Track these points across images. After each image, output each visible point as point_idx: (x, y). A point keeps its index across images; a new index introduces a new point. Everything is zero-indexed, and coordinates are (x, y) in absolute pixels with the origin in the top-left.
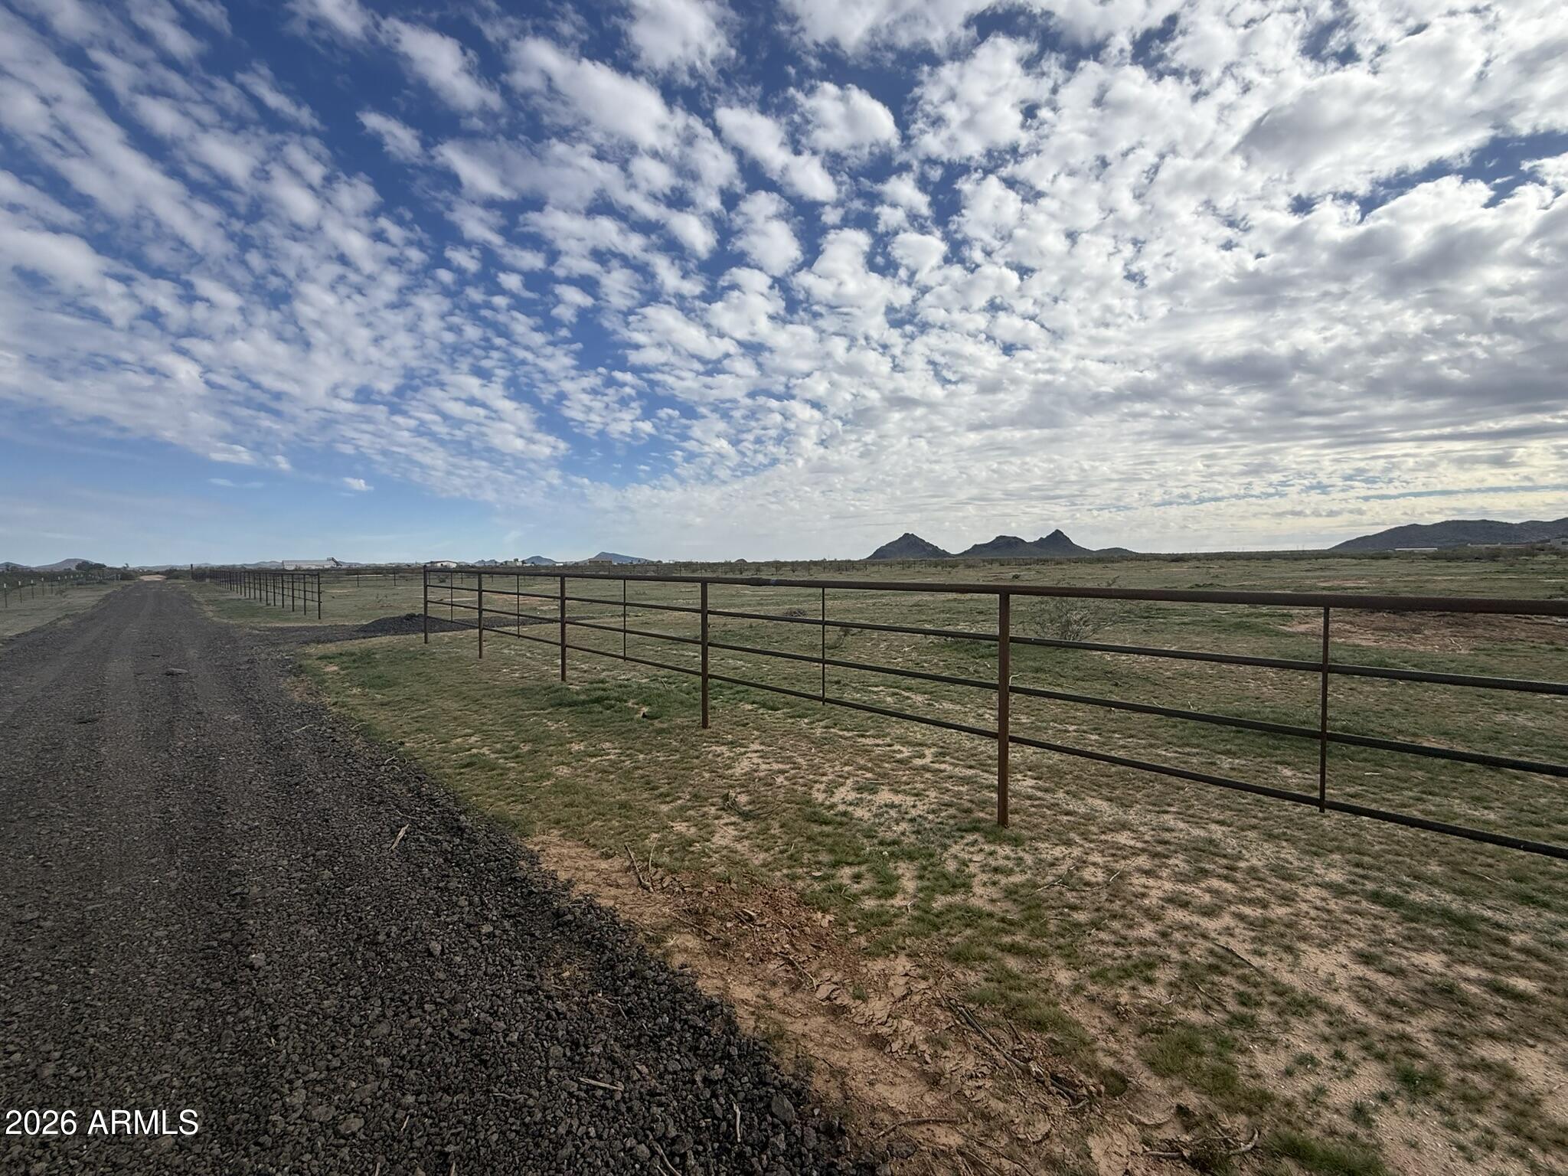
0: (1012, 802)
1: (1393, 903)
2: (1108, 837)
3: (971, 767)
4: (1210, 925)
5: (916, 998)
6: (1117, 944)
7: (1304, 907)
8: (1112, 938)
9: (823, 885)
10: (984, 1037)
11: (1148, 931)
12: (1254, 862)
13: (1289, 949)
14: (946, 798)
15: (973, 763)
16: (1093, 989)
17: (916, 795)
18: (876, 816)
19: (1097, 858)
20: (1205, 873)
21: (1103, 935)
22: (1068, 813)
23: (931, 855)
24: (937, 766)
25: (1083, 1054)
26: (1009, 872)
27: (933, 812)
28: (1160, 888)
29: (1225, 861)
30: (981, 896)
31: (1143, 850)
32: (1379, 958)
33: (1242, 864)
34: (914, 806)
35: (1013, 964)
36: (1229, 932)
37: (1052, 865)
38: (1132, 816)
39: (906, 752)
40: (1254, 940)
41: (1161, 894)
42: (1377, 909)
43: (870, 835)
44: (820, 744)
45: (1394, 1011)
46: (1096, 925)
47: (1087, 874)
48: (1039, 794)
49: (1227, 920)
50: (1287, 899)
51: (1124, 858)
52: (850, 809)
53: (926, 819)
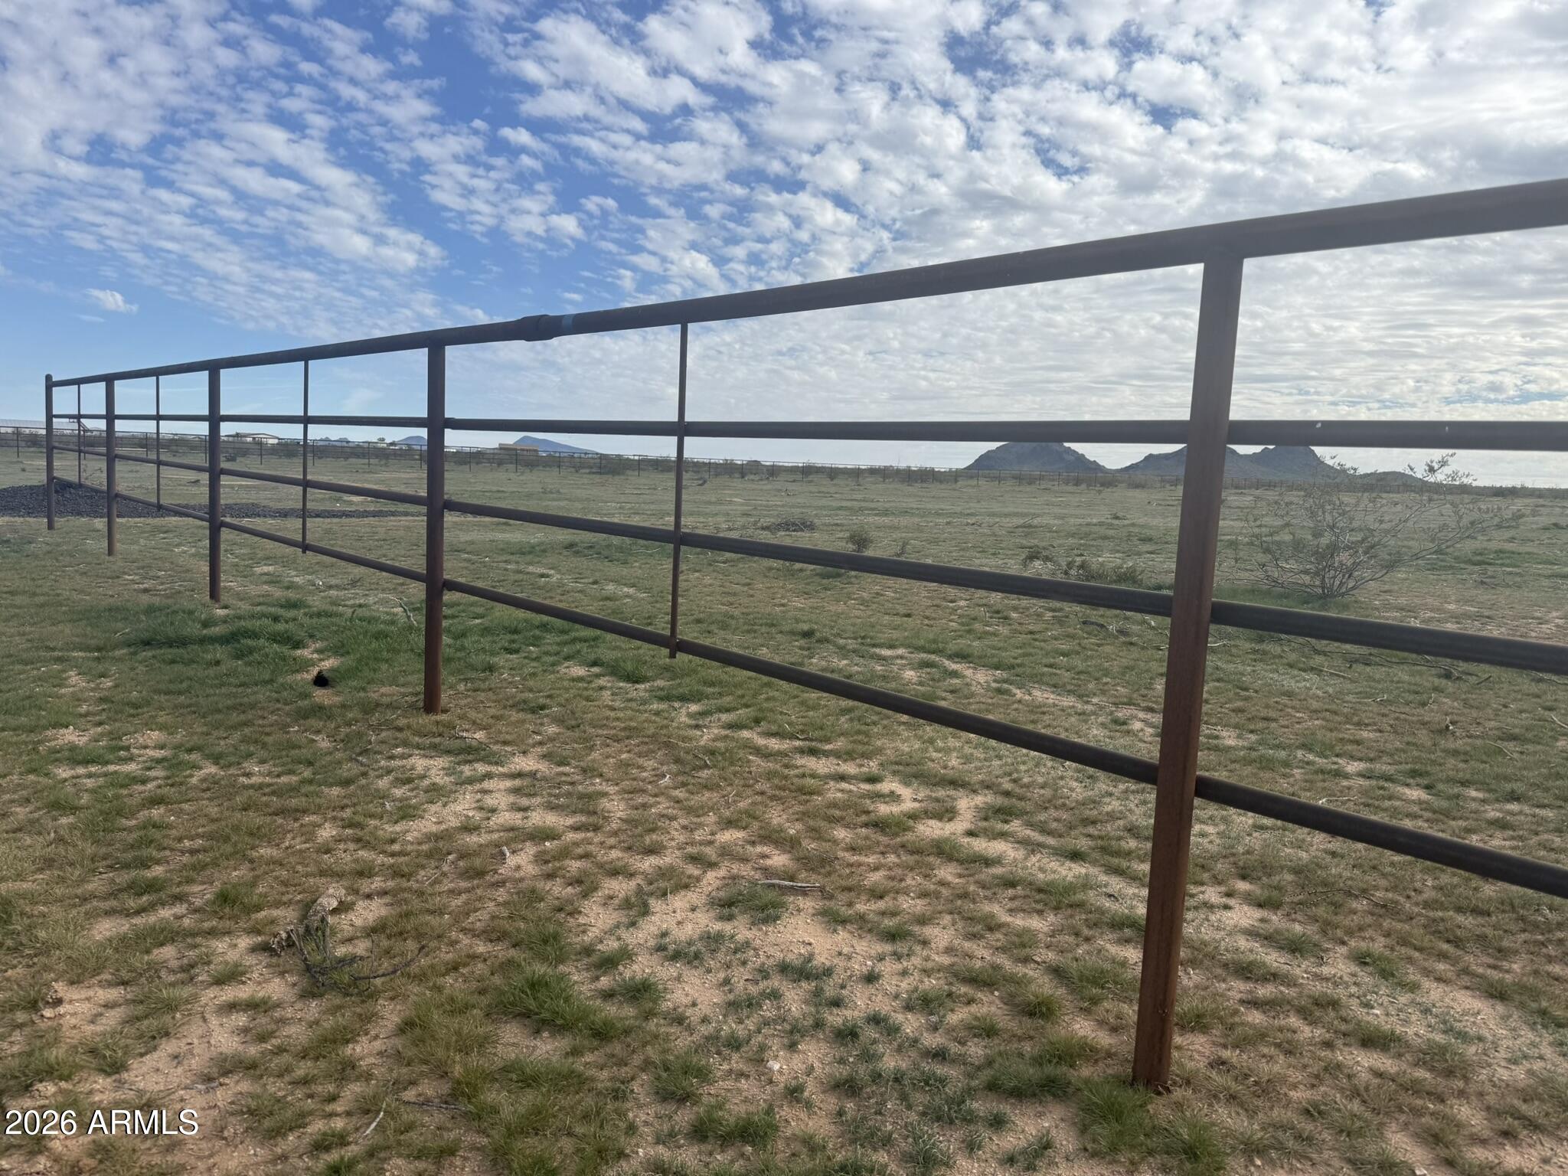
0: (1188, 979)
3: (1076, 856)
15: (1083, 844)
22: (1373, 1040)
24: (980, 845)
39: (909, 798)
48: (1274, 959)
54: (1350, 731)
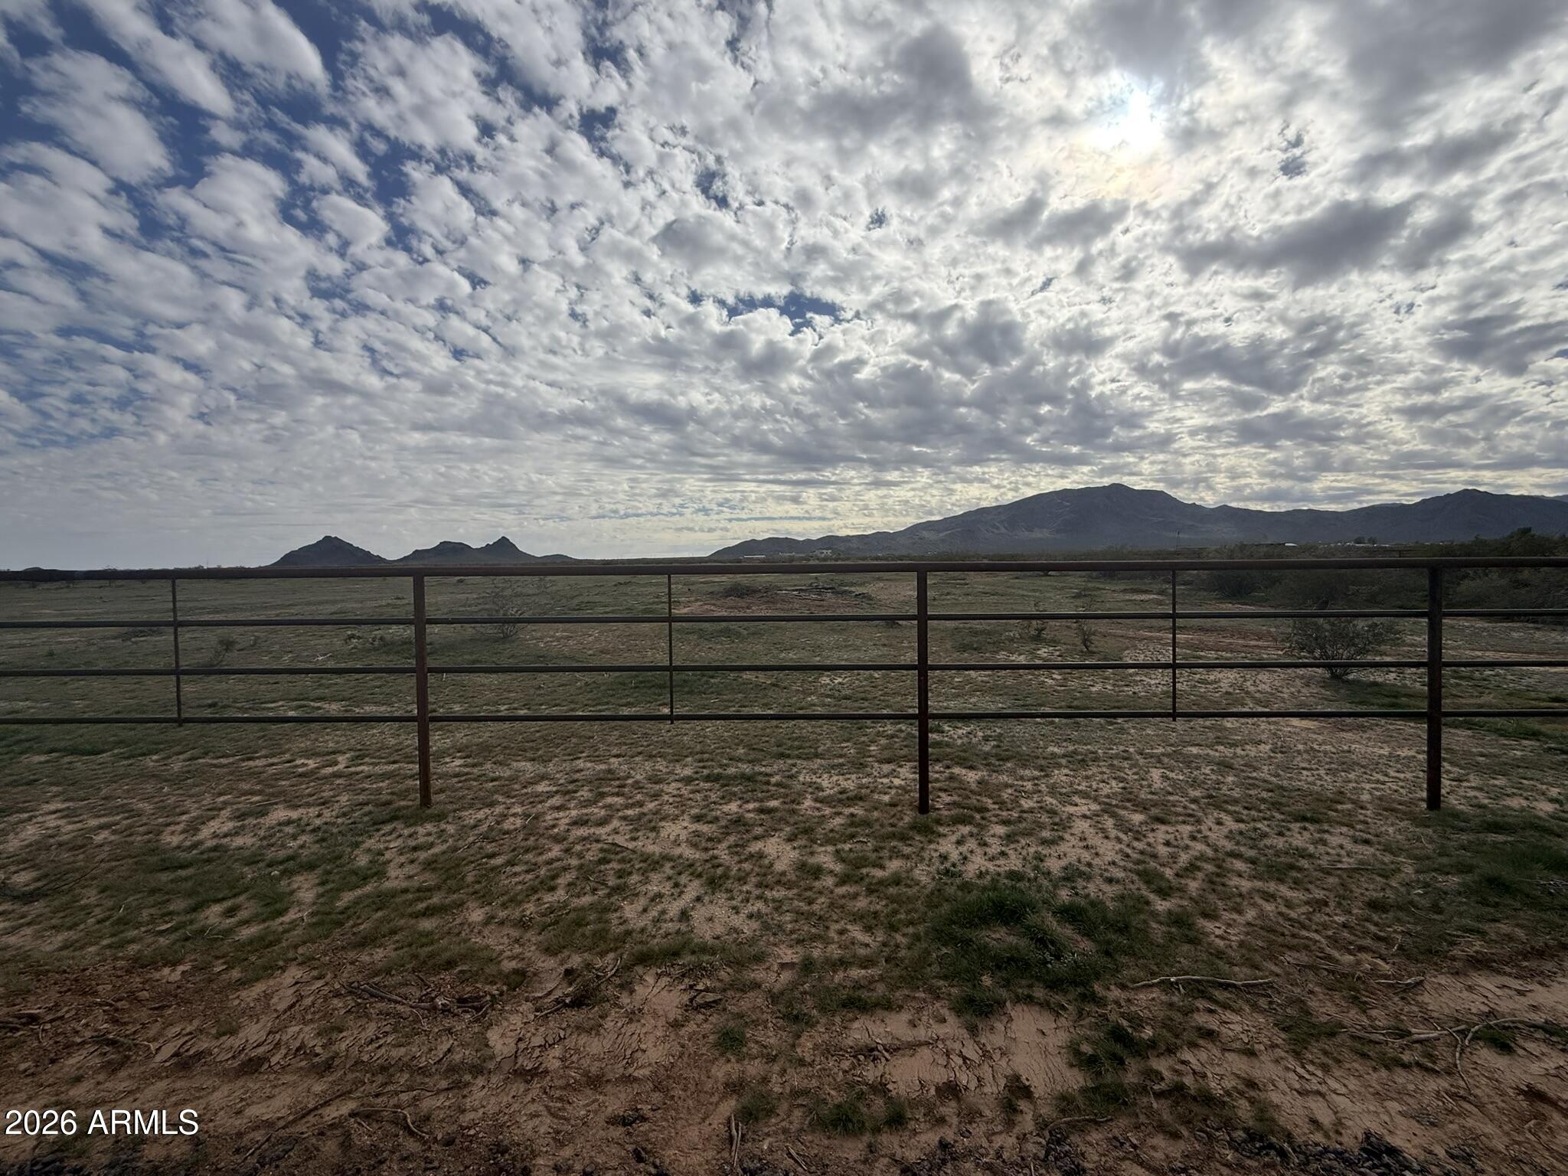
0: (436, 784)
1: (716, 778)
2: (529, 790)
3: (394, 762)
4: (601, 831)
5: (308, 1001)
6: (527, 872)
7: (666, 798)
8: (524, 868)
9: (174, 937)
10: (389, 1000)
11: (556, 851)
12: (638, 777)
13: (654, 829)
14: (361, 798)
15: (397, 758)
16: (502, 914)
17: (323, 804)
18: (264, 838)
19: (518, 810)
20: (602, 795)
21: (517, 869)
22: (493, 780)
23: (339, 857)
24: (353, 769)
25: (491, 969)
26: (432, 845)
27: (344, 815)
28: (564, 818)
29: (617, 783)
30: (396, 877)
31: (557, 792)
32: (705, 815)
33: (630, 781)
34: (319, 816)
35: (427, 924)
36: (616, 832)
37: (475, 826)
38: (551, 768)
39: (312, 764)
40: (631, 831)
41: (567, 821)
42: (708, 785)
43: (252, 861)
44: (177, 781)
45: (709, 845)
46: (511, 863)
47: (507, 825)
48: (467, 770)
49: (615, 823)
50: (656, 796)
51: (541, 802)
52: (225, 841)
53: (334, 824)
54: (506, 695)
